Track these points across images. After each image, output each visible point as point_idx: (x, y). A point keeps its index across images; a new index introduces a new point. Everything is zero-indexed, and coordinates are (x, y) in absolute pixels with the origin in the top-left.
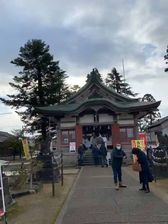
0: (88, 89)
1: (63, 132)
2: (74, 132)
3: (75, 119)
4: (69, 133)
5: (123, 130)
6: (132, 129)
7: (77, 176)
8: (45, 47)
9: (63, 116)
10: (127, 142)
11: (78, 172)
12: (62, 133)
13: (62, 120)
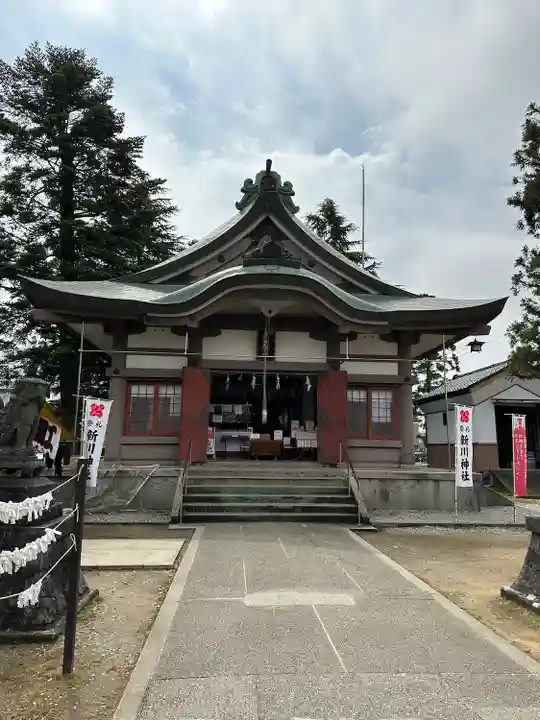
0: (244, 234)
1: (134, 389)
2: (179, 391)
3: (184, 342)
4: (157, 392)
5: (357, 396)
6: (389, 396)
7: (167, 584)
8: (94, 83)
9: (137, 327)
10: (368, 438)
11: (179, 557)
12: (128, 393)
13: (133, 341)
